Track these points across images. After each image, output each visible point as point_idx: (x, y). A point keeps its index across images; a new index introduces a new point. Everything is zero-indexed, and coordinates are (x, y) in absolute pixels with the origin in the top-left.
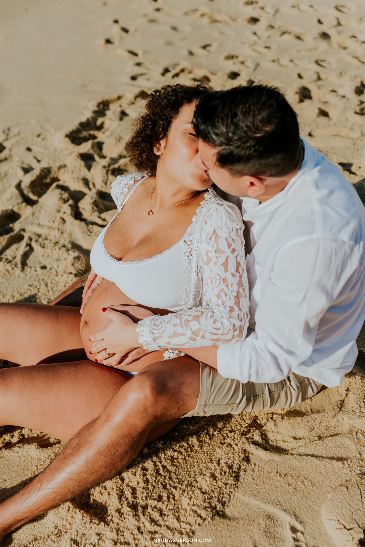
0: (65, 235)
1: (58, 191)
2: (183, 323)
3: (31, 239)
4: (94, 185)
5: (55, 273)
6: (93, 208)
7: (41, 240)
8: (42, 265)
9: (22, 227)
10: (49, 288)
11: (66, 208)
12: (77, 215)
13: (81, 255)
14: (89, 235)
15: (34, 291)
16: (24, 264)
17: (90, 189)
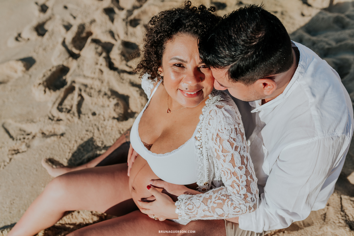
0: (105, 84)
1: (93, 46)
2: (210, 209)
3: (80, 90)
4: (118, 36)
5: (102, 118)
6: (121, 58)
7: (88, 90)
8: (92, 111)
9: (73, 80)
10: (101, 132)
11: (102, 60)
12: (111, 66)
13: (120, 102)
14: (122, 83)
15: (90, 136)
16: (79, 112)
17: (116, 40)
